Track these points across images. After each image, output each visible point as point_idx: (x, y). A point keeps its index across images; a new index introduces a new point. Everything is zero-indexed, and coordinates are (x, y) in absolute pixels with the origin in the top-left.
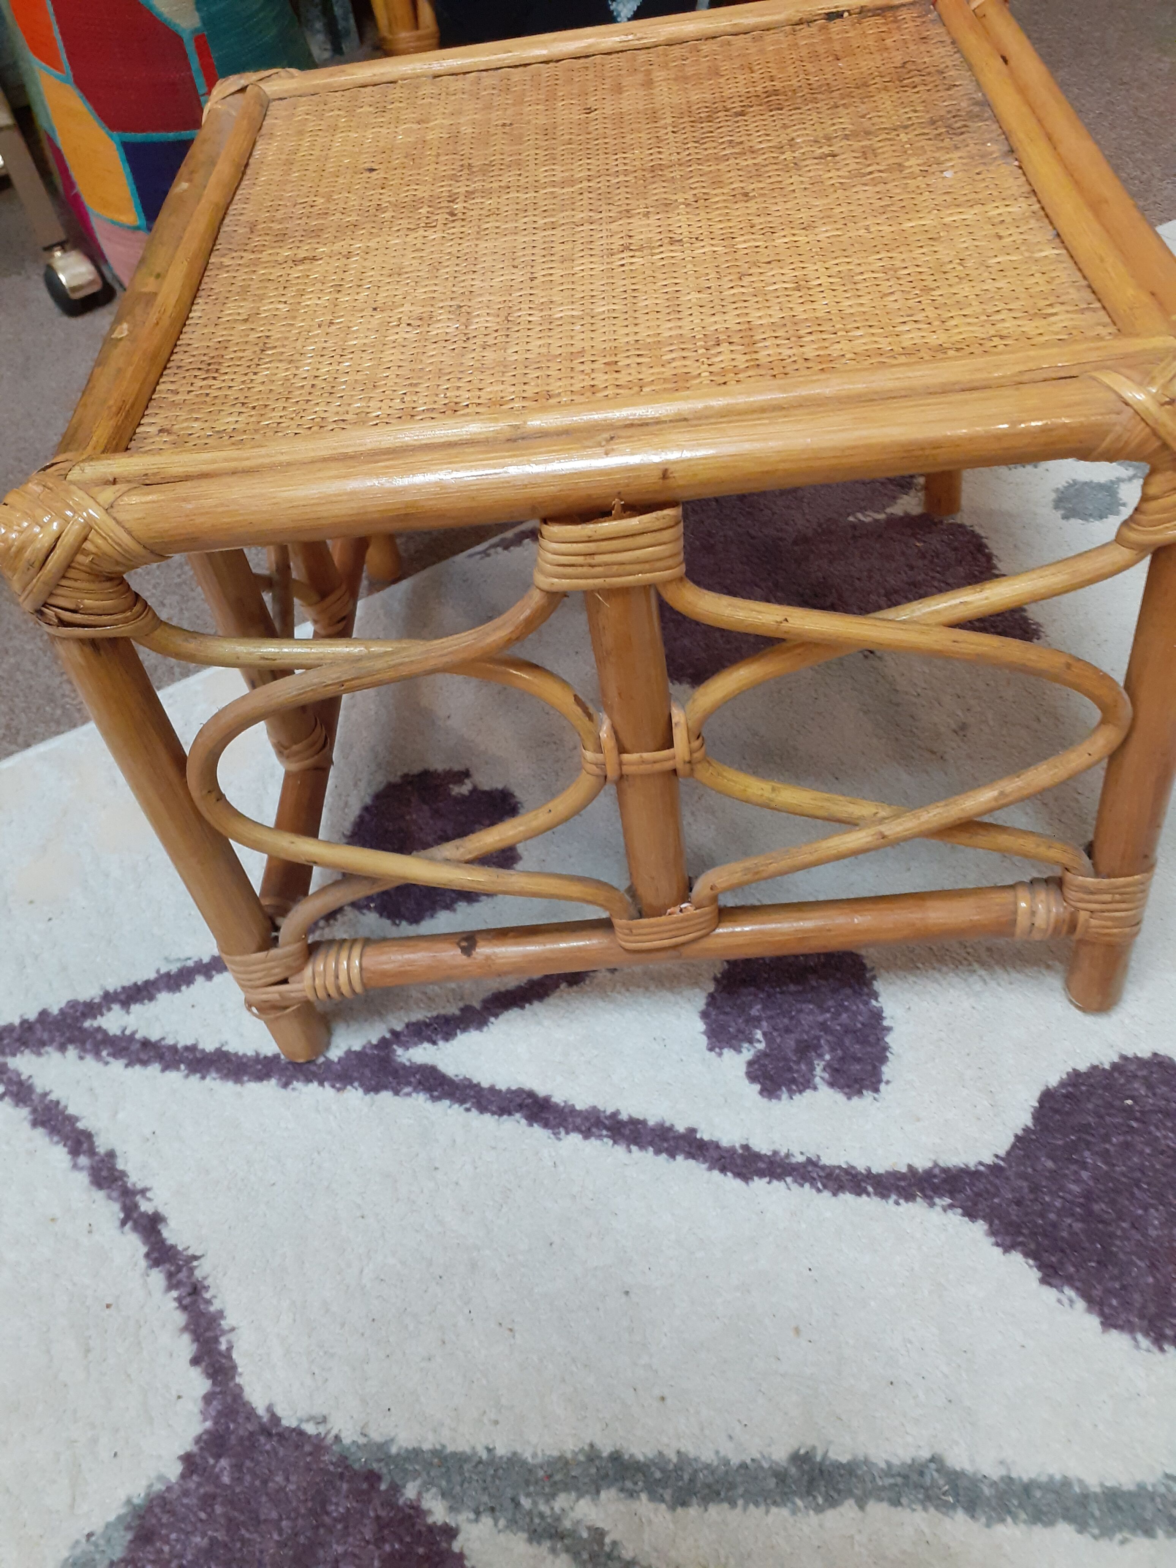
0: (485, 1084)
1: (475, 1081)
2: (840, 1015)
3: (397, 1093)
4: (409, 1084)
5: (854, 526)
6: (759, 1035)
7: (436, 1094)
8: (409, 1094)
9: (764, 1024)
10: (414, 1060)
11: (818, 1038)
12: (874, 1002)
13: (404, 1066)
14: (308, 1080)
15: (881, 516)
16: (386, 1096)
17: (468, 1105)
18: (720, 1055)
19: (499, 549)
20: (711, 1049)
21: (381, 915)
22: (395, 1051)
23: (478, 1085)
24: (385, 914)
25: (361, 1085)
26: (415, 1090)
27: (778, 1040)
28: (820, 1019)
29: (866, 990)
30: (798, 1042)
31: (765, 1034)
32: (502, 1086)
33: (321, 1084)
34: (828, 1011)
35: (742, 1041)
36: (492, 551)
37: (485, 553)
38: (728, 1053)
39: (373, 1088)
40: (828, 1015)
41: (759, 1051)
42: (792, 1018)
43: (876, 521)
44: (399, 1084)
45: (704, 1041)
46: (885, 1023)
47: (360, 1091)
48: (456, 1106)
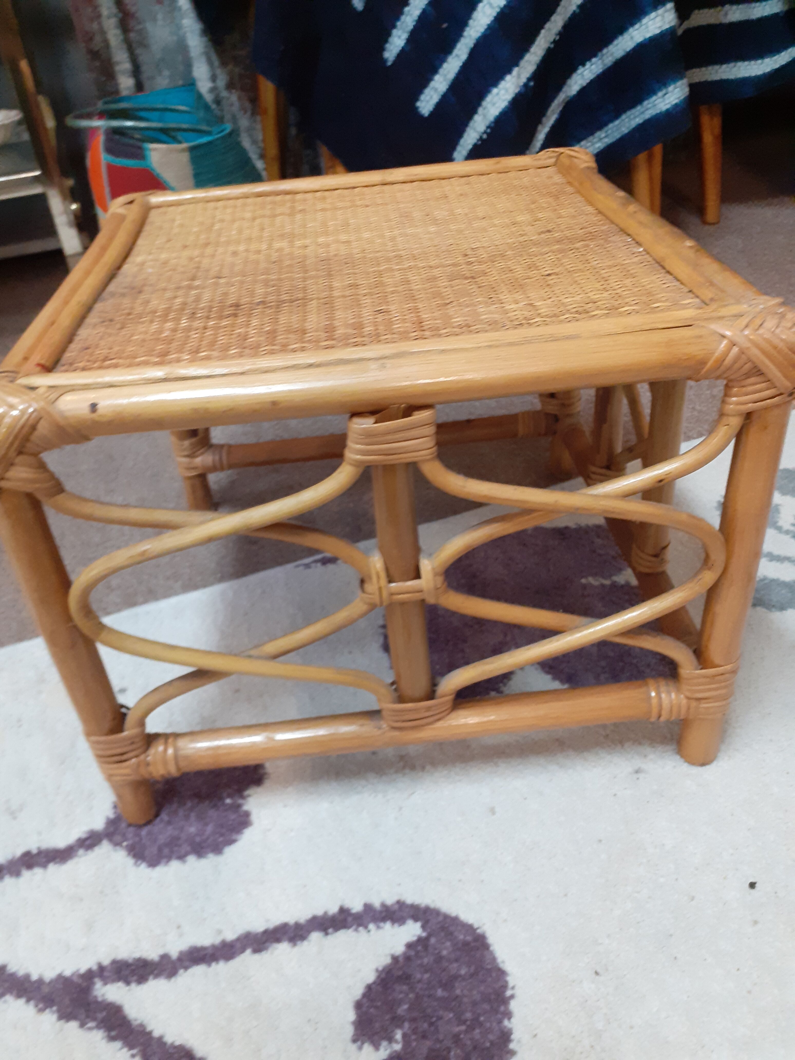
0: (156, 1034)
1: (149, 1029)
2: (474, 1029)
3: (82, 1025)
4: (94, 1019)
5: (584, 587)
6: (399, 1035)
7: (113, 1033)
8: (90, 1029)
9: (406, 1025)
10: (106, 997)
11: (449, 1050)
12: (506, 1022)
13: (96, 1002)
14: (19, 996)
15: (607, 582)
16: (74, 1025)
17: (134, 1051)
18: (360, 1048)
19: (319, 565)
20: (354, 1041)
21: (129, 854)
22: (93, 984)
23: (150, 1033)
24: (132, 853)
25: (58, 1011)
26: (98, 1027)
27: (414, 1044)
28: (457, 1029)
29: (502, 1008)
30: (431, 1050)
31: (404, 1036)
32: (169, 1039)
33: (28, 1001)
34: (464, 1022)
35: (383, 1038)
36: (313, 565)
37: (307, 566)
38: (368, 1048)
39: (65, 1016)
40: (463, 1028)
41: (396, 1051)
42: (431, 1024)
43: (603, 586)
44: (88, 1017)
45: (350, 1031)
46: (512, 1046)
47: (55, 1017)
48: (125, 1050)
